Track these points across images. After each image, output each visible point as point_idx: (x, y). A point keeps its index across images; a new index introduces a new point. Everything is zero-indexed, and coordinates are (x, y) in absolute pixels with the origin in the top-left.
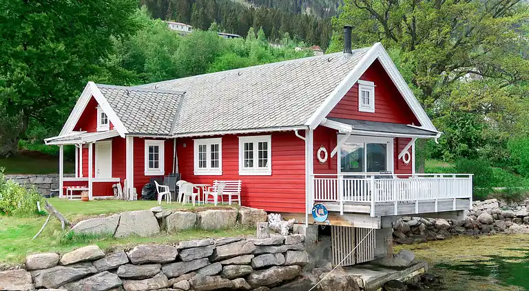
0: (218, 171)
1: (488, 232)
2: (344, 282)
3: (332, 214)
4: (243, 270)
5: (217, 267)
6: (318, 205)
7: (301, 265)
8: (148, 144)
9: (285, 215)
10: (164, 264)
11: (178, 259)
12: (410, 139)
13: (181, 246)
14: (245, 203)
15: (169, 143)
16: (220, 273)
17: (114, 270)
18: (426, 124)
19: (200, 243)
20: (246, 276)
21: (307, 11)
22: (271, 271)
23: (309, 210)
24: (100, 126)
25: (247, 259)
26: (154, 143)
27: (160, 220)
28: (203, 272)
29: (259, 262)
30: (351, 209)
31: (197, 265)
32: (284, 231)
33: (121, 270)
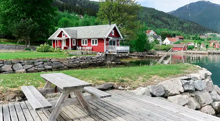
0: (87, 45)
1: (128, 58)
2: (110, 63)
3: (109, 52)
4: (96, 61)
5: (92, 60)
6: (106, 51)
7: (103, 60)
8: (73, 40)
9: (100, 53)
10: (84, 59)
11: (87, 59)
12: (119, 40)
13: (87, 56)
14: (93, 50)
15: (76, 40)
16: (92, 61)
17: (78, 60)
18: (122, 37)
19: (89, 56)
20: (96, 62)
21: (77, 5)
22: (100, 61)
23: (105, 51)
24: (63, 36)
25: (96, 59)
26: (74, 40)
27: (82, 53)
28: (90, 61)
29: (98, 60)
30: (112, 51)
31: (89, 60)
32: (100, 55)
33: (79, 60)
